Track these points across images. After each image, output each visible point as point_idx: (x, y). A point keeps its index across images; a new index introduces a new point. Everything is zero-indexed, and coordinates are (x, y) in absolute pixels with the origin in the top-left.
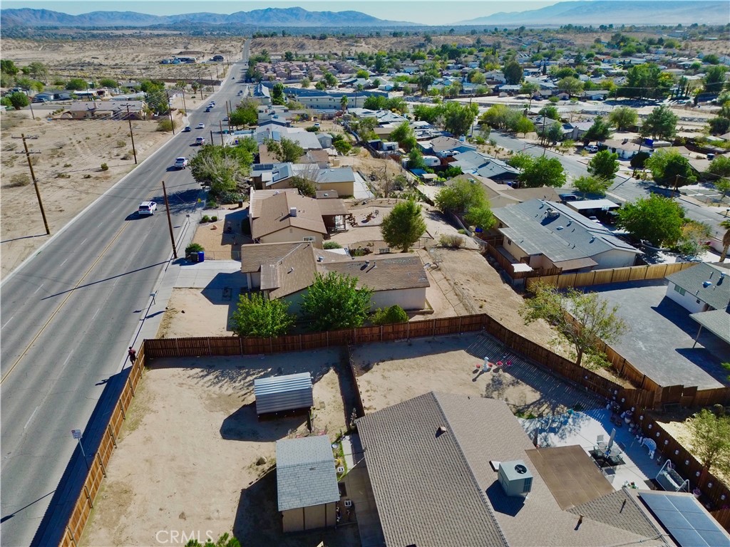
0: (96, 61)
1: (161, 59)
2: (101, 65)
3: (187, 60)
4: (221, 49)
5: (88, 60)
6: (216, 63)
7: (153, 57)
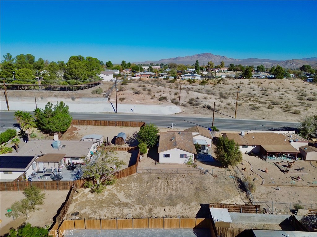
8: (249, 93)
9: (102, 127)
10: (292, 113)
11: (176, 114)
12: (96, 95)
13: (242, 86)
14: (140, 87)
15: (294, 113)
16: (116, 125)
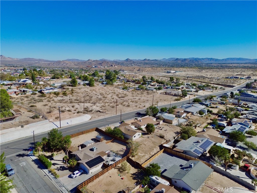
0: (206, 76)
1: (227, 76)
2: (207, 77)
3: (236, 77)
4: (254, 74)
5: (204, 76)
6: (247, 79)
7: (226, 76)
8: (98, 98)
9: (76, 137)
10: (127, 106)
11: (90, 119)
12: (36, 120)
13: (89, 94)
14: (45, 106)
15: (128, 106)
16: (83, 134)
